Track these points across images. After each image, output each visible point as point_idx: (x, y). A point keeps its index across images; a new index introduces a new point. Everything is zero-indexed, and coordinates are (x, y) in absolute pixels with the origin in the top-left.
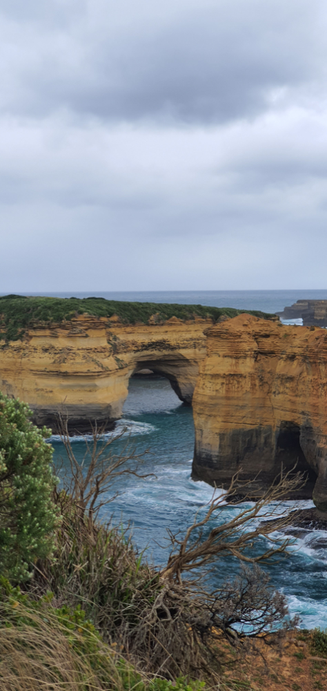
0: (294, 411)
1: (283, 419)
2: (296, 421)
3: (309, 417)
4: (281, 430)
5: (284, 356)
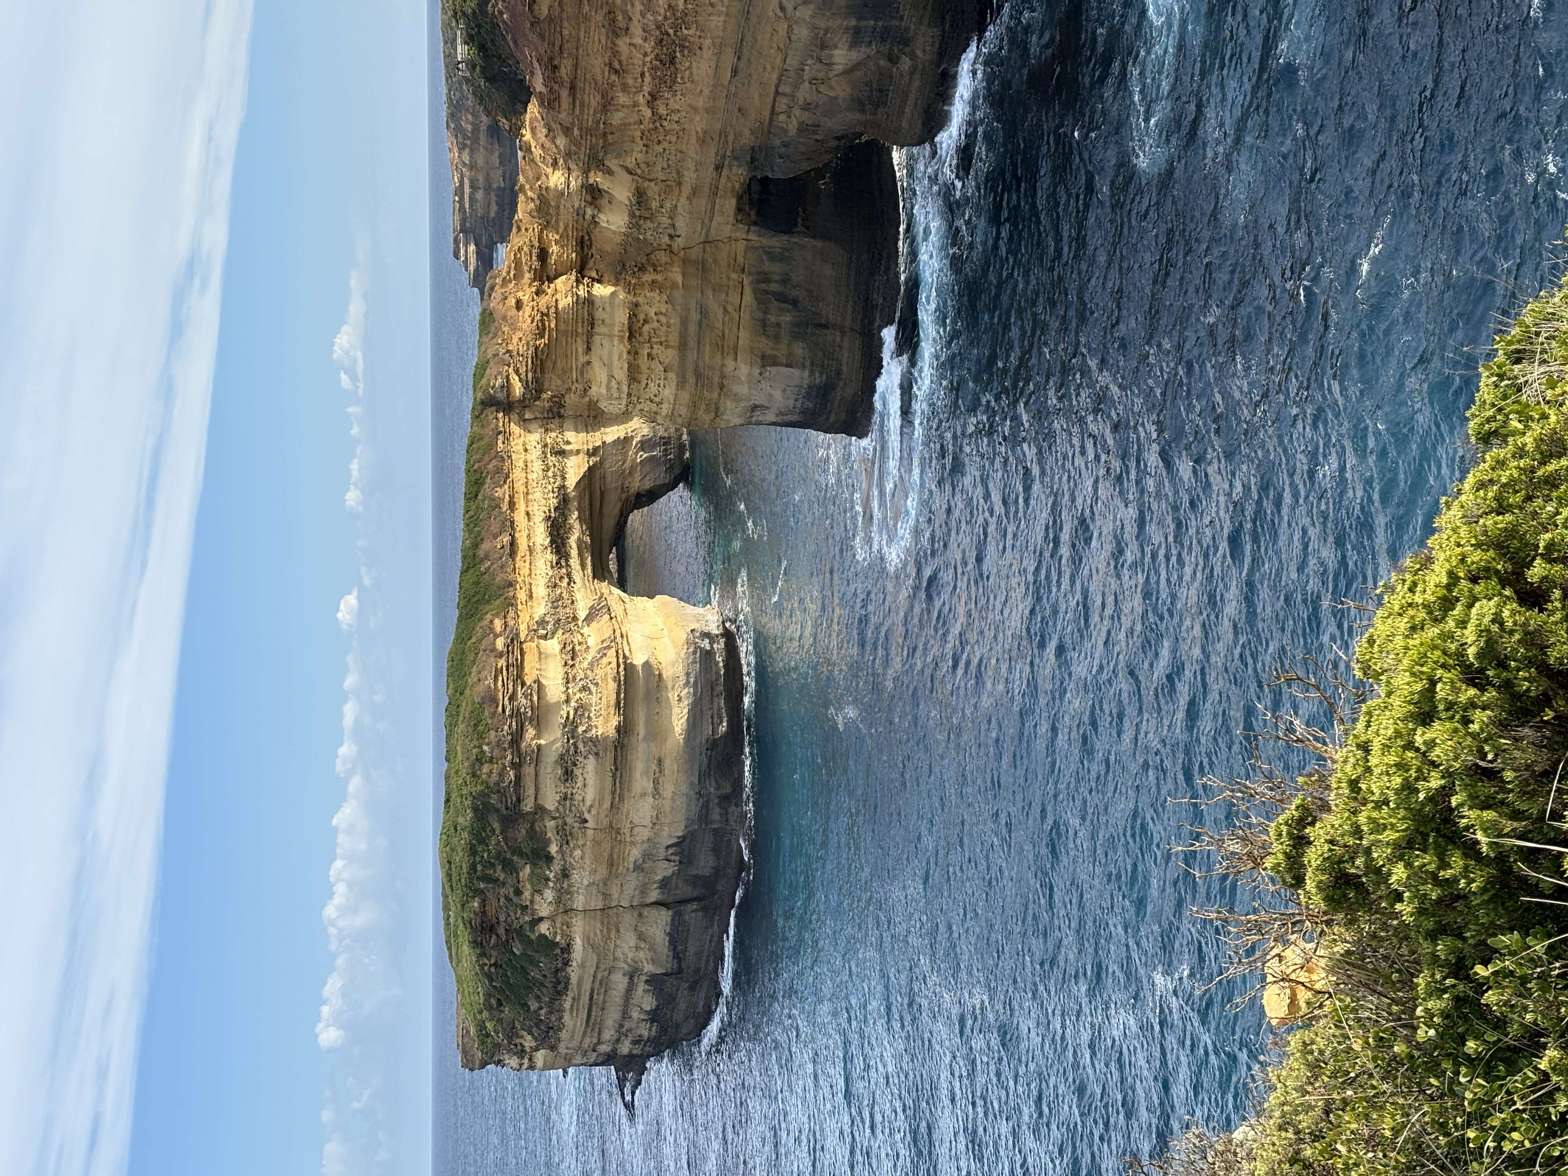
0: (714, 192)
1: (731, 220)
2: (737, 186)
3: (729, 153)
4: (755, 224)
5: (589, 212)
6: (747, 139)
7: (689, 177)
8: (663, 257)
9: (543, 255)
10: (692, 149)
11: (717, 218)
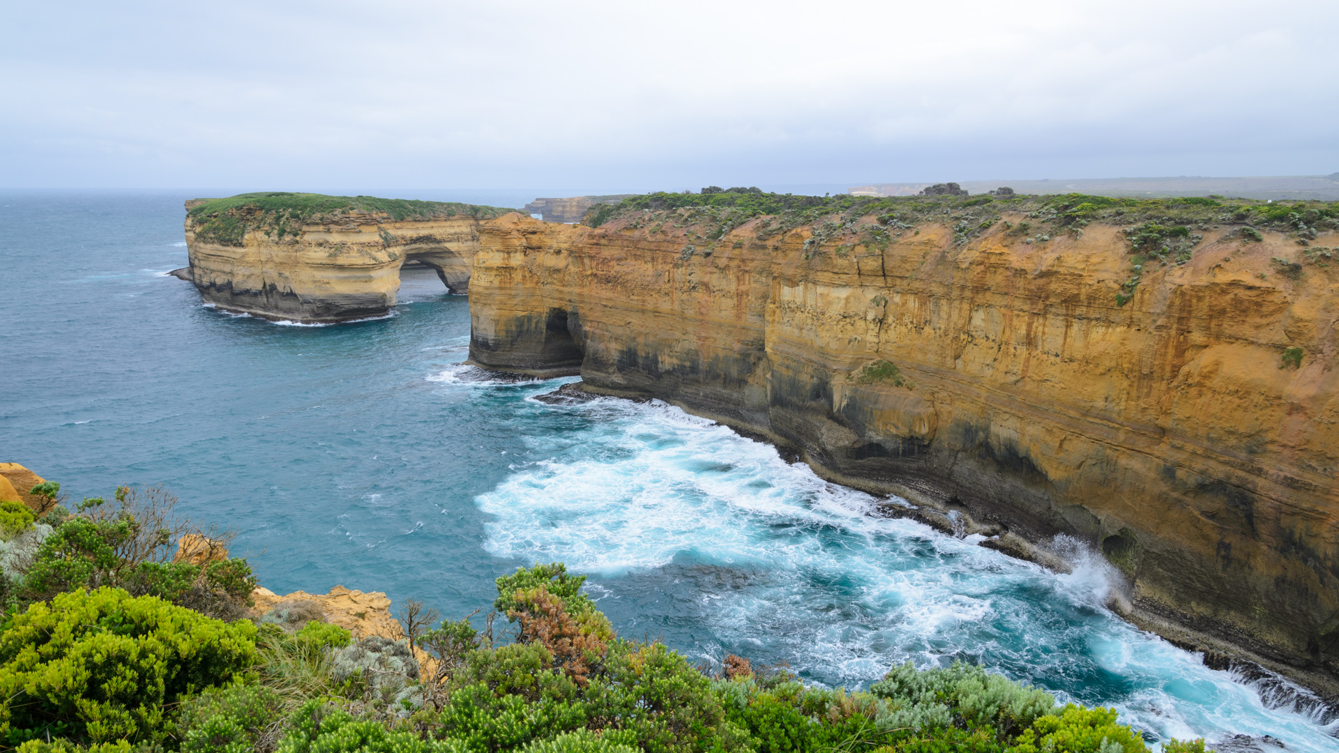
1: (551, 306)
2: (564, 308)
3: (576, 304)
4: (550, 316)
5: (551, 251)
6: (581, 312)
7: (566, 289)
8: (535, 280)
9: (534, 233)
10: (577, 290)
11: (551, 301)
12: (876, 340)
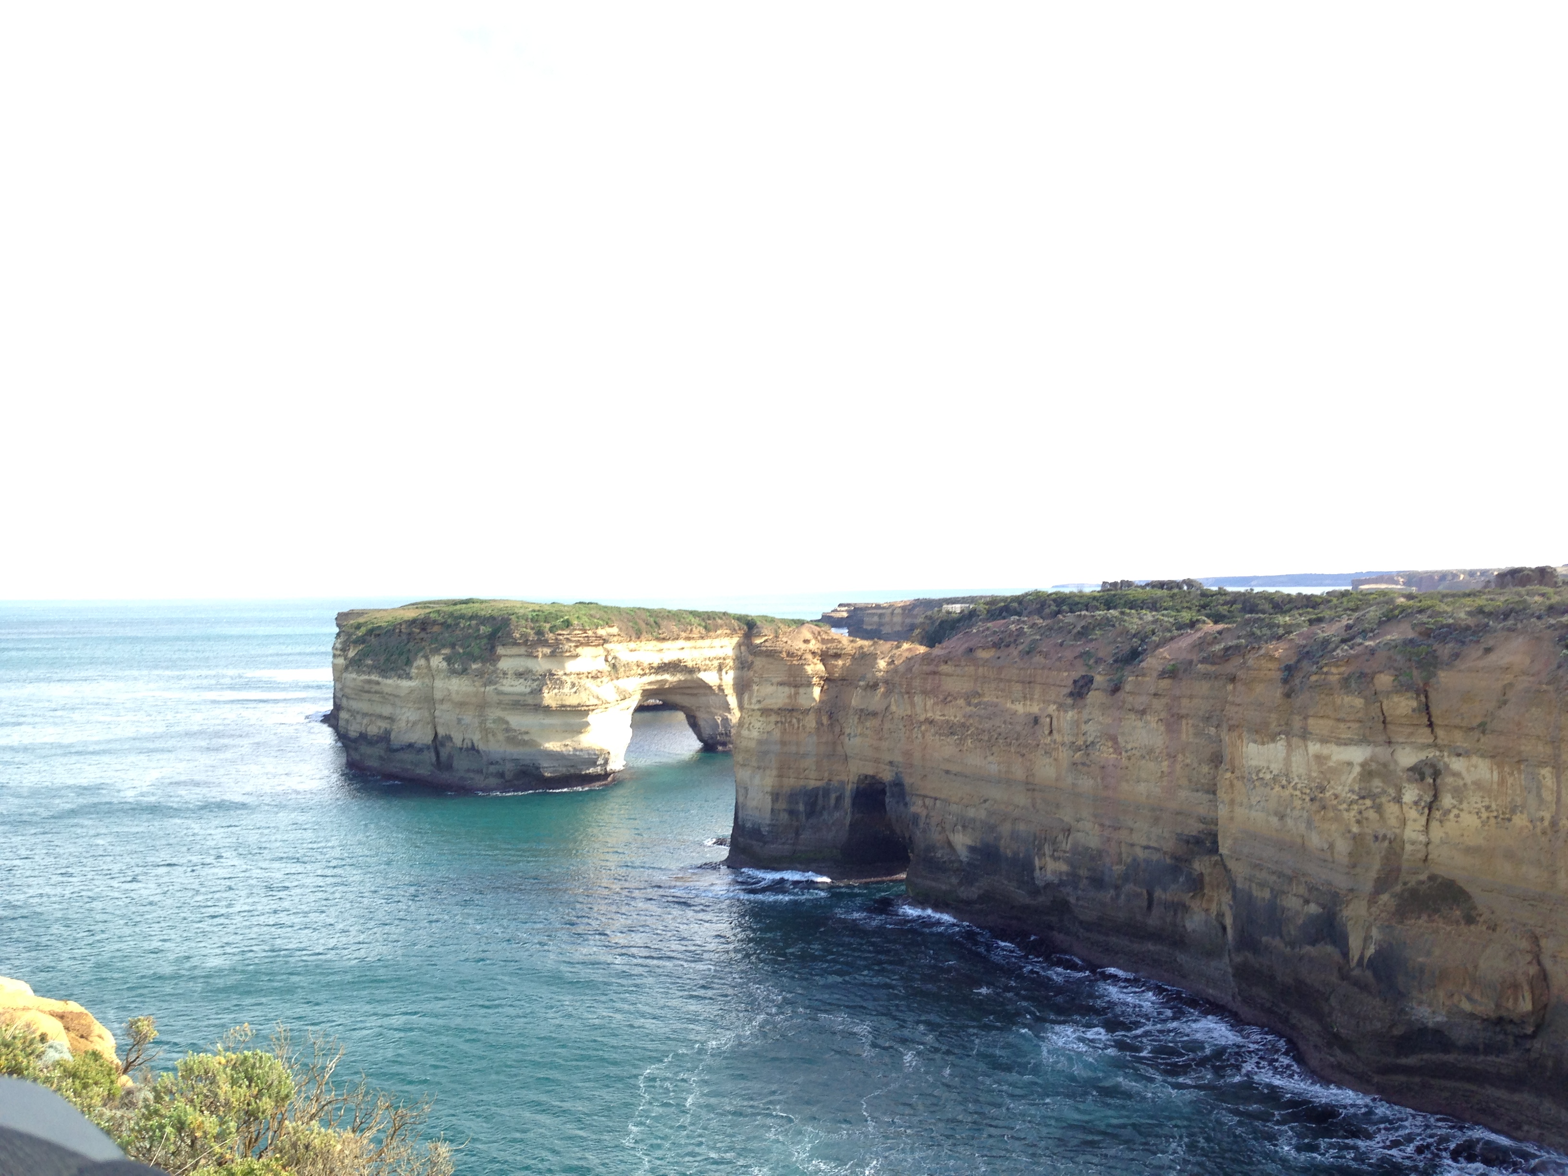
0: (877, 761)
1: (861, 772)
2: (880, 775)
3: (899, 769)
4: (857, 788)
5: (862, 684)
6: (907, 781)
7: (885, 745)
8: (837, 730)
9: (837, 656)
10: (901, 747)
11: (861, 763)
12: (1422, 838)
